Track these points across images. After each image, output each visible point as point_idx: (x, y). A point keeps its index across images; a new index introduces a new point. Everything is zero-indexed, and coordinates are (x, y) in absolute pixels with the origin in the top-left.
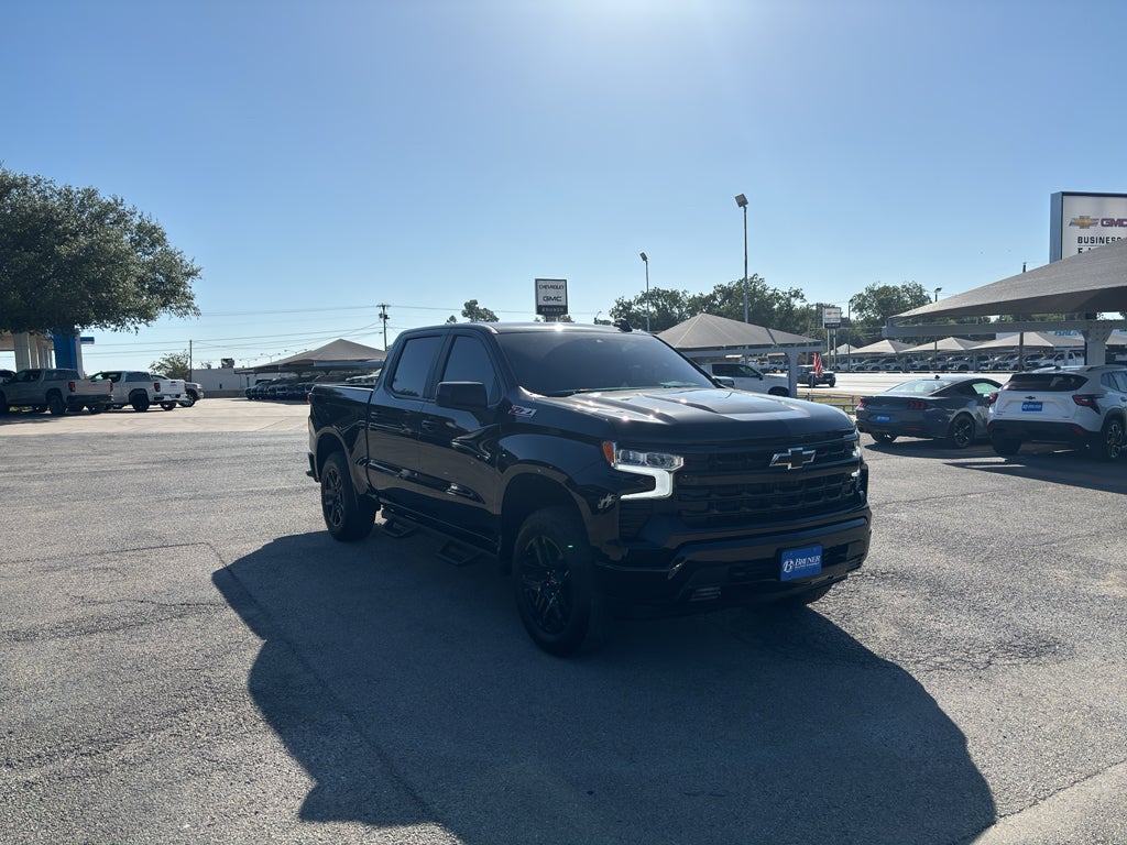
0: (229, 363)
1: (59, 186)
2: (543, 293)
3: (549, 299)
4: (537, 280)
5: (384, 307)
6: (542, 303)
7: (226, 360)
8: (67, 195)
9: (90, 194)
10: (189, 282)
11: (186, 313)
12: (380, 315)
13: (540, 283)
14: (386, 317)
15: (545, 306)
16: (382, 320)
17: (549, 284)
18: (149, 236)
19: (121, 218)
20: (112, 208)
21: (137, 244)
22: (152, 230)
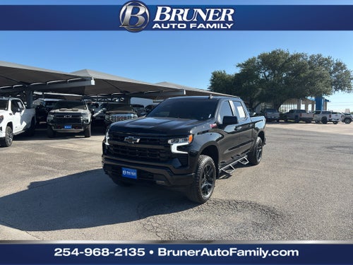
1: (310, 55)
8: (312, 57)
9: (319, 56)
19: (329, 63)
20: (326, 60)
21: (335, 69)
22: (340, 64)
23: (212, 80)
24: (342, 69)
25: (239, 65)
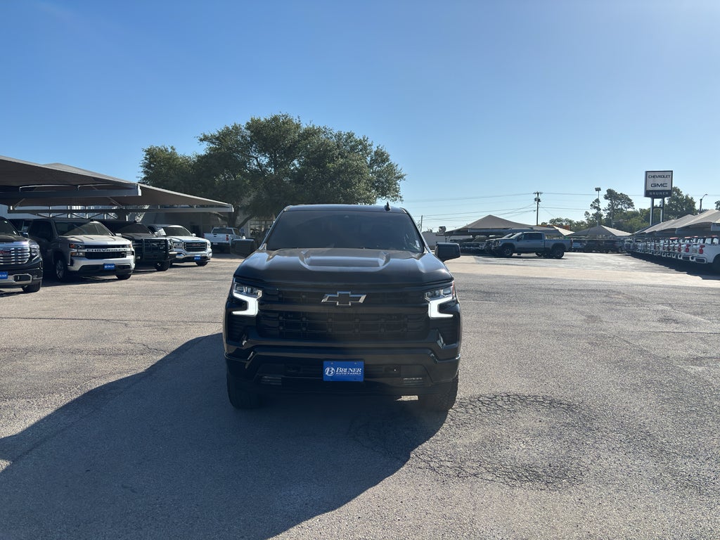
0: (443, 228)
1: (335, 132)
2: (651, 181)
3: (656, 185)
4: (647, 172)
5: (538, 194)
6: (650, 188)
7: (441, 227)
8: (339, 136)
9: (350, 136)
10: (398, 182)
11: (396, 200)
12: (535, 199)
13: (649, 174)
14: (539, 200)
15: (652, 191)
16: (536, 202)
17: (657, 174)
18: (381, 157)
19: (365, 148)
20: (361, 143)
21: (374, 162)
22: (383, 154)
23: (147, 166)
24: (383, 161)
25: (205, 139)
